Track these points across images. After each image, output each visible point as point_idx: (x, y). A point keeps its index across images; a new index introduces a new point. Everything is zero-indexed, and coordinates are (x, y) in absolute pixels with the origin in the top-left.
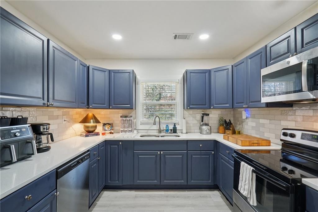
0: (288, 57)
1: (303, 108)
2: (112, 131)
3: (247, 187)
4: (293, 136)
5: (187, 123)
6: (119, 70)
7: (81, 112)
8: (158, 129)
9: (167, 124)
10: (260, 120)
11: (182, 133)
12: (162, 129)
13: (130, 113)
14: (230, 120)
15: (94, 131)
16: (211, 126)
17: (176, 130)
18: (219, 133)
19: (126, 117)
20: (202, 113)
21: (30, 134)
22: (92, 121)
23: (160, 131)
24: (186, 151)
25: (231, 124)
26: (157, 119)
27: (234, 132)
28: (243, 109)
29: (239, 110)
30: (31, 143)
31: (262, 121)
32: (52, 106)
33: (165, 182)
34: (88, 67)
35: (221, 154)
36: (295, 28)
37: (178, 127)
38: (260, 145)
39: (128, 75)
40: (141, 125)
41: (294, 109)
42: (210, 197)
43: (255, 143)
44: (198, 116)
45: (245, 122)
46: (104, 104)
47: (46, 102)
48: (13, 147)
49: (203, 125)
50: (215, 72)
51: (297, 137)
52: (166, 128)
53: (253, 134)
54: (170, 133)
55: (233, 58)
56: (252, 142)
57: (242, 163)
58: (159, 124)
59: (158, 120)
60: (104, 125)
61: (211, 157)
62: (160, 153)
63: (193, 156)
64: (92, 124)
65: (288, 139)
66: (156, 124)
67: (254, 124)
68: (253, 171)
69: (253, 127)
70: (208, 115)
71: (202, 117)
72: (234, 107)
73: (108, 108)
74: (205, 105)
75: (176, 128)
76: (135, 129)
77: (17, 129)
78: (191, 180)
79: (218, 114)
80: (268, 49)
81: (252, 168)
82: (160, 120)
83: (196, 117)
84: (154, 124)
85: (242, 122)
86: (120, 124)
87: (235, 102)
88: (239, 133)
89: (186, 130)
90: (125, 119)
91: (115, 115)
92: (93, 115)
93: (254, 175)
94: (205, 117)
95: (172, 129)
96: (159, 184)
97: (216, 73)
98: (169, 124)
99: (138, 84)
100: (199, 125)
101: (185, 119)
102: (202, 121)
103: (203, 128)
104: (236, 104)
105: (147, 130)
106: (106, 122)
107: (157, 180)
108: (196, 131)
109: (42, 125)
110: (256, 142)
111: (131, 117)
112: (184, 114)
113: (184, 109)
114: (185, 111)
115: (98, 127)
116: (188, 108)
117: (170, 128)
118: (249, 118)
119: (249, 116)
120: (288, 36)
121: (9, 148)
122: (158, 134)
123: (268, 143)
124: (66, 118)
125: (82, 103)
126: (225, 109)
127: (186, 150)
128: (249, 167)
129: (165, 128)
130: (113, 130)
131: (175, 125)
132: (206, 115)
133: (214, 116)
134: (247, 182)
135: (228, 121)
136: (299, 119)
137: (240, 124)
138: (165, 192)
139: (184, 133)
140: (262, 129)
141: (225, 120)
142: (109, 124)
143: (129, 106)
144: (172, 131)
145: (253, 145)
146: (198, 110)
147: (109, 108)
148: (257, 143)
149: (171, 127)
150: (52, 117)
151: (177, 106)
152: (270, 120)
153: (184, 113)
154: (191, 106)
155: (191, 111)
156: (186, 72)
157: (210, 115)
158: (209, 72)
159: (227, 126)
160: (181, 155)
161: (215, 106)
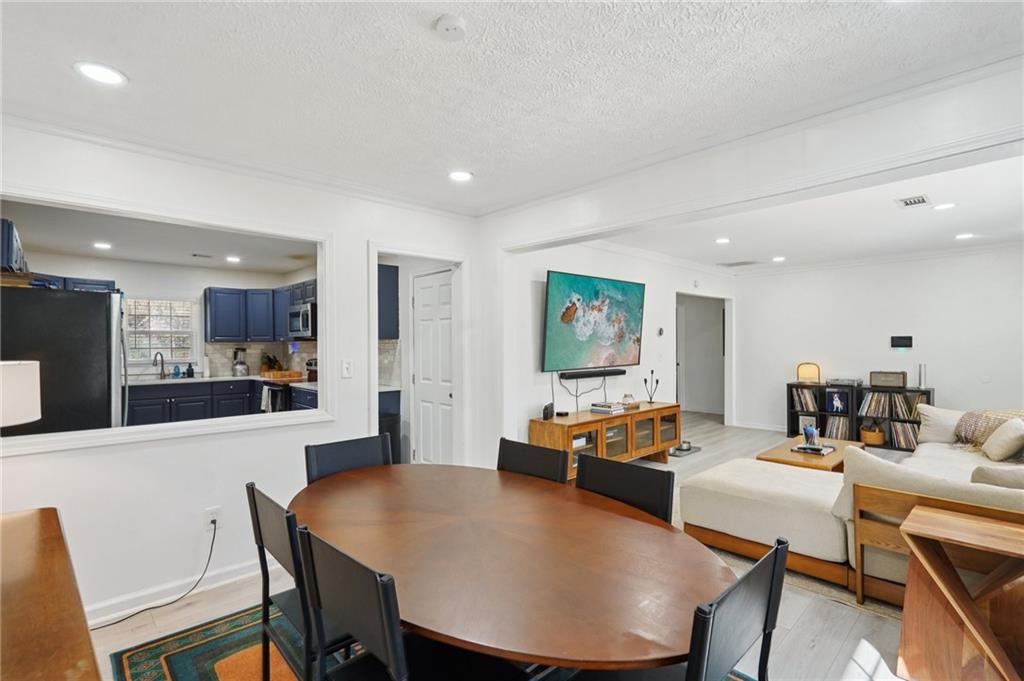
5: (211, 362)
9: (177, 366)
11: (203, 376)
12: (166, 372)
16: (249, 365)
17: (192, 373)
23: (164, 376)
25: (276, 360)
31: (303, 355)
37: (196, 369)
44: (229, 352)
49: (236, 364)
50: (252, 294)
52: (175, 371)
54: (181, 377)
58: (161, 365)
59: (161, 358)
61: (245, 401)
62: (170, 400)
63: (222, 402)
67: (299, 360)
68: (269, 389)
70: (244, 350)
71: (236, 353)
72: (276, 339)
74: (240, 336)
75: (193, 370)
79: (259, 349)
83: (226, 354)
84: (155, 365)
94: (240, 354)
95: (186, 372)
97: (255, 297)
98: (181, 365)
100: (230, 365)
101: (207, 356)
102: (236, 359)
103: (236, 368)
108: (226, 373)
112: (205, 349)
113: (206, 342)
114: (208, 345)
116: (213, 340)
117: (181, 371)
118: (295, 352)
127: (210, 395)
129: (172, 372)
131: (189, 368)
132: (242, 351)
133: (254, 351)
135: (272, 357)
141: (269, 356)
144: (186, 374)
146: (229, 343)
149: (183, 369)
151: (194, 336)
153: (205, 347)
154: (216, 338)
155: (218, 346)
156: (210, 289)
157: (248, 351)
158: (246, 292)
159: (270, 363)
160: (202, 402)
161: (253, 337)
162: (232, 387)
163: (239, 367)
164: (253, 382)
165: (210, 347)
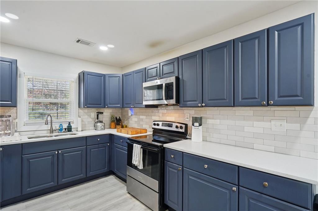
0: (156, 79)
1: (163, 109)
3: (137, 159)
4: (158, 125)
5: (82, 121)
8: (50, 129)
9: (61, 123)
10: (141, 116)
11: (77, 131)
12: (54, 128)
14: (120, 117)
16: (105, 123)
17: (71, 128)
18: (111, 128)
19: (2, 116)
20: (97, 111)
23: (52, 131)
24: (85, 147)
25: (121, 120)
26: (49, 119)
27: (122, 127)
28: (129, 109)
29: (126, 109)
31: (141, 117)
33: (63, 181)
35: (116, 144)
36: (160, 63)
37: (73, 126)
38: (142, 133)
39: (9, 64)
40: (24, 125)
41: (158, 109)
42: (107, 181)
44: (93, 114)
45: (130, 118)
49: (98, 122)
50: (109, 77)
51: (160, 125)
52: (60, 127)
53: (136, 126)
54: (64, 132)
55: (121, 68)
56: (137, 131)
57: (134, 145)
61: (106, 149)
62: (58, 152)
63: (92, 150)
65: (156, 127)
66: (48, 123)
67: (136, 120)
68: (141, 147)
69: (135, 121)
70: (102, 113)
71: (98, 116)
72: (124, 107)
74: (101, 105)
75: (71, 126)
76: (16, 131)
78: (90, 172)
79: (110, 113)
80: (147, 70)
81: (141, 146)
82: (53, 119)
83: (91, 116)
84: (47, 123)
85: (128, 119)
87: (125, 103)
88: (126, 127)
89: (82, 127)
93: (142, 149)
94: (100, 116)
96: (56, 185)
97: (110, 79)
98: (64, 123)
100: (93, 122)
101: (80, 117)
102: (98, 119)
103: (98, 125)
104: (125, 105)
105: (33, 132)
107: (53, 182)
108: (91, 128)
110: (139, 131)
111: (9, 117)
112: (79, 113)
113: (79, 107)
114: (81, 110)
116: (86, 107)
117: (64, 128)
118: (133, 115)
119: (133, 114)
120: (156, 66)
122: (49, 134)
123: (146, 131)
126: (115, 108)
127: (85, 145)
128: (139, 145)
129: (58, 128)
131: (69, 124)
132: (100, 114)
133: (107, 114)
134: (138, 155)
135: (118, 118)
136: (161, 115)
137: (126, 120)
138: (63, 191)
139: (80, 131)
140: (141, 123)
141: (116, 117)
143: (11, 103)
144: (67, 129)
146: (93, 109)
149: (65, 126)
151: (72, 104)
152: (146, 116)
153: (79, 111)
154: (89, 105)
155: (86, 110)
156: (83, 73)
157: (104, 113)
158: (104, 76)
159: (118, 122)
160: (79, 151)
161: (109, 105)
162: (99, 139)
163: (99, 124)
164: (111, 135)
165: (81, 111)
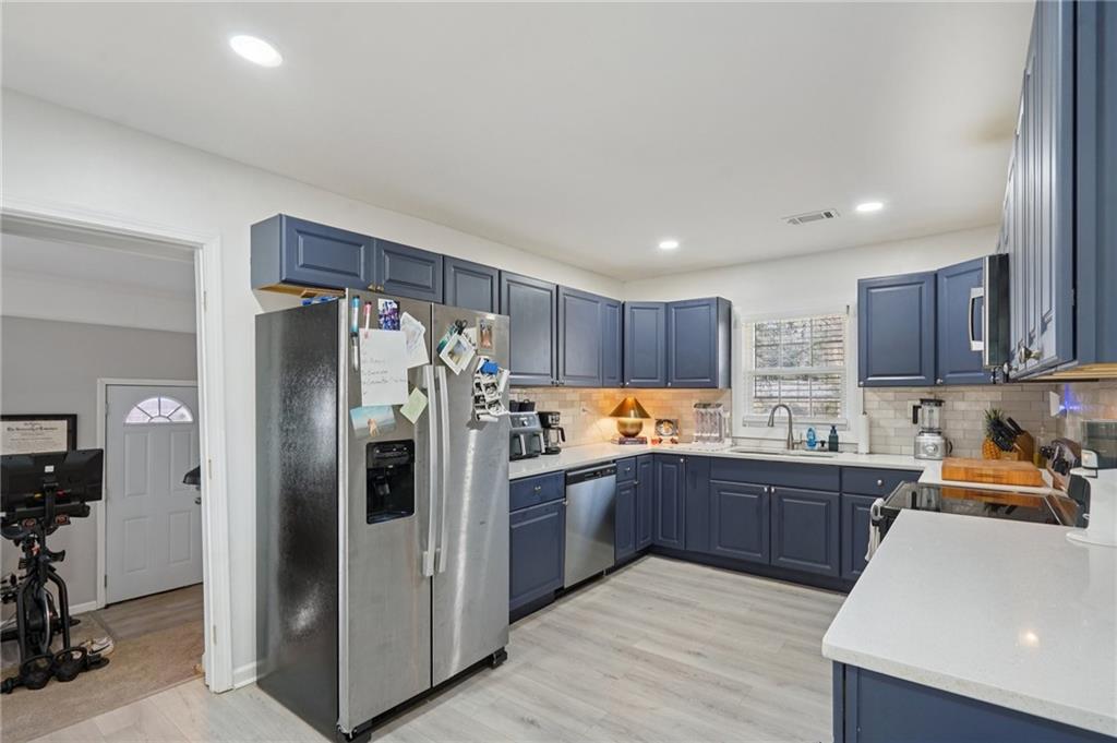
2: (676, 438)
5: (871, 425)
6: (685, 302)
7: (616, 395)
8: (786, 439)
9: (809, 427)
11: (856, 453)
12: (796, 438)
13: (718, 398)
15: (637, 434)
17: (837, 443)
19: (705, 406)
20: (926, 397)
21: (537, 426)
22: (632, 412)
23: (791, 444)
24: (838, 494)
25: (1021, 432)
30: (538, 436)
32: (562, 385)
34: (623, 305)
37: (842, 436)
38: (1004, 481)
39: (707, 309)
40: (745, 425)
43: (987, 476)
46: (656, 378)
47: (554, 379)
48: (522, 437)
52: (808, 436)
54: (819, 450)
58: (787, 426)
59: (787, 415)
60: (659, 422)
62: (769, 489)
63: (859, 508)
64: (632, 419)
71: (916, 410)
73: (664, 385)
74: (921, 375)
75: (837, 437)
77: (525, 416)
78: (853, 570)
82: (793, 416)
84: (771, 425)
86: (695, 424)
90: (703, 410)
91: (681, 402)
92: (636, 401)
94: (928, 410)
95: (827, 440)
96: (767, 563)
98: (818, 426)
99: (735, 327)
100: (915, 433)
102: (916, 422)
103: (923, 441)
106: (662, 418)
107: (761, 554)
108: (905, 449)
109: (551, 413)
111: (719, 407)
112: (864, 399)
115: (645, 428)
116: (862, 383)
117: (819, 439)
121: (519, 437)
122: (786, 449)
124: (587, 405)
125: (610, 378)
127: (838, 489)
129: (805, 438)
130: (677, 434)
131: (834, 430)
132: (931, 405)
139: (862, 453)
142: (669, 421)
143: (709, 380)
144: (826, 444)
145: (979, 479)
147: (666, 387)
148: (994, 477)
149: (823, 435)
150: (565, 404)
151: (847, 378)
153: (864, 397)
154: (870, 379)
155: (888, 394)
157: (948, 404)
158: (932, 278)
160: (823, 501)
161: (949, 376)
162: (880, 482)
165: (871, 394)
